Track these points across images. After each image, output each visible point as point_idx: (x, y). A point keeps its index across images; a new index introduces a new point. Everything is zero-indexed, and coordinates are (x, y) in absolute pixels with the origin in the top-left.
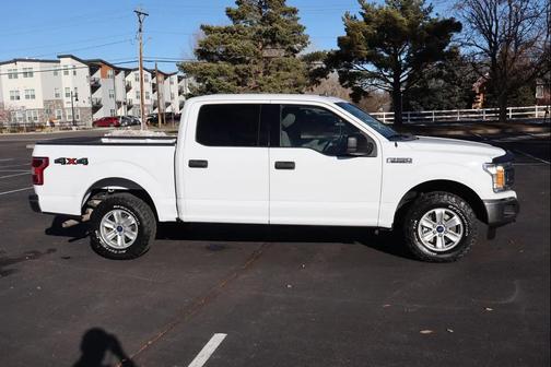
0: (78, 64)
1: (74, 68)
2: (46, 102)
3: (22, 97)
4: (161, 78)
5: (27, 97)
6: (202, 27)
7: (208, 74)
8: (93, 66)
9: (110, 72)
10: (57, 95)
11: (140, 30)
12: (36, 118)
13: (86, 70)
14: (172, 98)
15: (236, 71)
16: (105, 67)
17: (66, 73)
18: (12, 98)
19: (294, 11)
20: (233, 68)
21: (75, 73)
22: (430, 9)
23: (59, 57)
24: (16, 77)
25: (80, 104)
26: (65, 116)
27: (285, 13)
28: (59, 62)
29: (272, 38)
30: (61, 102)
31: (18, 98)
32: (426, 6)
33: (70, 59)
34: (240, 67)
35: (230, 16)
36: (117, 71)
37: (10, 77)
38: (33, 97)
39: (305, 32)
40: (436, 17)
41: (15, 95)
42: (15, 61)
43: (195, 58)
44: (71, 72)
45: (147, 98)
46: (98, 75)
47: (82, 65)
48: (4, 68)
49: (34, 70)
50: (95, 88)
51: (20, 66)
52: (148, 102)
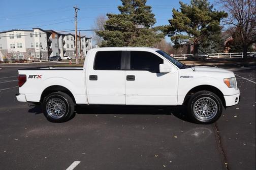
0: (42, 32)
1: (40, 34)
2: (27, 49)
3: (16, 47)
5: (18, 47)
6: (107, 15)
7: (111, 36)
8: (49, 33)
9: (56, 36)
10: (32, 46)
11: (76, 16)
12: (22, 57)
13: (45, 35)
14: (83, 48)
16: (54, 33)
17: (37, 36)
18: (11, 47)
19: (150, 8)
21: (40, 36)
22: (212, 7)
23: (33, 29)
24: (13, 38)
25: (43, 50)
26: (36, 56)
27: (145, 8)
28: (33, 31)
29: (141, 20)
30: (34, 49)
31: (14, 48)
32: (210, 5)
33: (38, 30)
34: (126, 33)
35: (120, 10)
36: (59, 35)
37: (11, 38)
38: (21, 47)
39: (154, 17)
40: (214, 10)
41: (13, 46)
42: (13, 31)
43: (104, 29)
44: (38, 36)
45: (72, 47)
46: (51, 37)
47: (44, 33)
48: (8, 34)
49: (22, 35)
50: (49, 43)
51: (15, 33)
52: (73, 49)
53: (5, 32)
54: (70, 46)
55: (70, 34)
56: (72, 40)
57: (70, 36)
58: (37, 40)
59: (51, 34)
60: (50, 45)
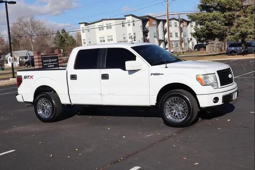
0: (136, 19)
1: (133, 21)
3: (106, 40)
4: (185, 24)
5: (109, 40)
7: (206, 20)
8: (145, 20)
9: (154, 22)
10: (124, 38)
13: (140, 23)
15: (225, 17)
16: (150, 19)
17: (129, 25)
18: (101, 41)
20: (223, 15)
21: (134, 25)
23: (125, 16)
24: (103, 29)
28: (125, 19)
31: (104, 41)
33: (131, 17)
34: (227, 14)
36: (158, 21)
37: (100, 30)
38: (112, 40)
41: (102, 39)
42: (102, 20)
43: (198, 11)
44: (131, 24)
45: (177, 36)
46: (147, 25)
47: (138, 20)
48: (97, 25)
49: (112, 24)
50: (145, 33)
51: (104, 23)
52: (178, 39)
53: (94, 23)
54: (174, 35)
55: (174, 19)
56: (176, 26)
57: (173, 22)
58: (130, 30)
59: (147, 20)
60: (147, 36)
